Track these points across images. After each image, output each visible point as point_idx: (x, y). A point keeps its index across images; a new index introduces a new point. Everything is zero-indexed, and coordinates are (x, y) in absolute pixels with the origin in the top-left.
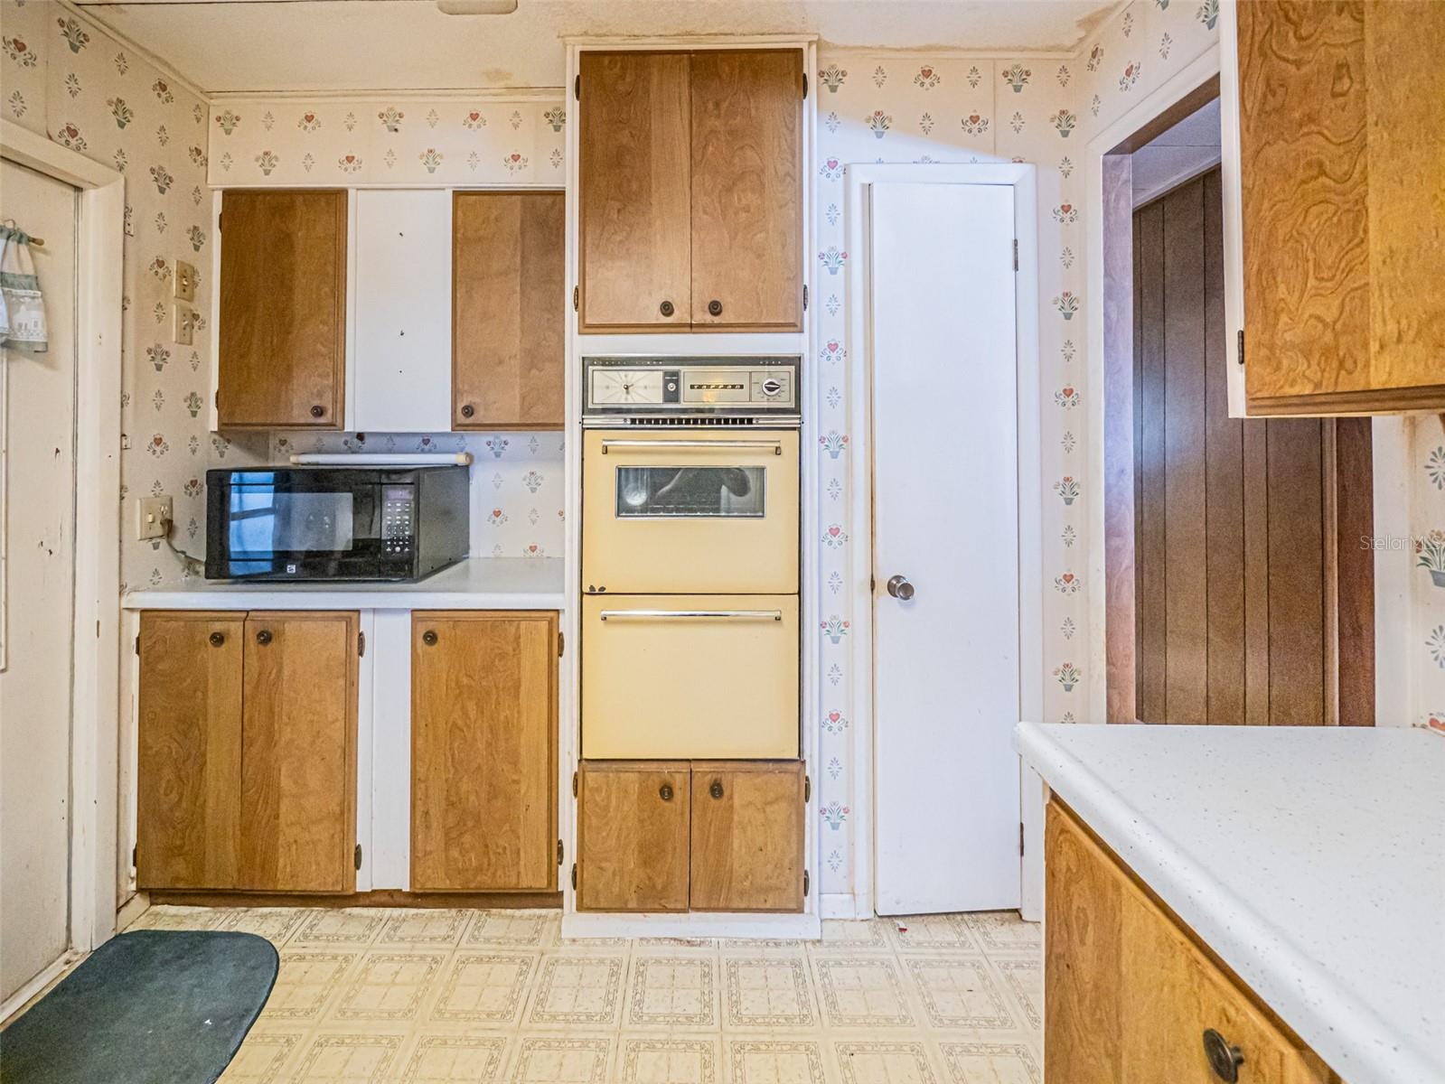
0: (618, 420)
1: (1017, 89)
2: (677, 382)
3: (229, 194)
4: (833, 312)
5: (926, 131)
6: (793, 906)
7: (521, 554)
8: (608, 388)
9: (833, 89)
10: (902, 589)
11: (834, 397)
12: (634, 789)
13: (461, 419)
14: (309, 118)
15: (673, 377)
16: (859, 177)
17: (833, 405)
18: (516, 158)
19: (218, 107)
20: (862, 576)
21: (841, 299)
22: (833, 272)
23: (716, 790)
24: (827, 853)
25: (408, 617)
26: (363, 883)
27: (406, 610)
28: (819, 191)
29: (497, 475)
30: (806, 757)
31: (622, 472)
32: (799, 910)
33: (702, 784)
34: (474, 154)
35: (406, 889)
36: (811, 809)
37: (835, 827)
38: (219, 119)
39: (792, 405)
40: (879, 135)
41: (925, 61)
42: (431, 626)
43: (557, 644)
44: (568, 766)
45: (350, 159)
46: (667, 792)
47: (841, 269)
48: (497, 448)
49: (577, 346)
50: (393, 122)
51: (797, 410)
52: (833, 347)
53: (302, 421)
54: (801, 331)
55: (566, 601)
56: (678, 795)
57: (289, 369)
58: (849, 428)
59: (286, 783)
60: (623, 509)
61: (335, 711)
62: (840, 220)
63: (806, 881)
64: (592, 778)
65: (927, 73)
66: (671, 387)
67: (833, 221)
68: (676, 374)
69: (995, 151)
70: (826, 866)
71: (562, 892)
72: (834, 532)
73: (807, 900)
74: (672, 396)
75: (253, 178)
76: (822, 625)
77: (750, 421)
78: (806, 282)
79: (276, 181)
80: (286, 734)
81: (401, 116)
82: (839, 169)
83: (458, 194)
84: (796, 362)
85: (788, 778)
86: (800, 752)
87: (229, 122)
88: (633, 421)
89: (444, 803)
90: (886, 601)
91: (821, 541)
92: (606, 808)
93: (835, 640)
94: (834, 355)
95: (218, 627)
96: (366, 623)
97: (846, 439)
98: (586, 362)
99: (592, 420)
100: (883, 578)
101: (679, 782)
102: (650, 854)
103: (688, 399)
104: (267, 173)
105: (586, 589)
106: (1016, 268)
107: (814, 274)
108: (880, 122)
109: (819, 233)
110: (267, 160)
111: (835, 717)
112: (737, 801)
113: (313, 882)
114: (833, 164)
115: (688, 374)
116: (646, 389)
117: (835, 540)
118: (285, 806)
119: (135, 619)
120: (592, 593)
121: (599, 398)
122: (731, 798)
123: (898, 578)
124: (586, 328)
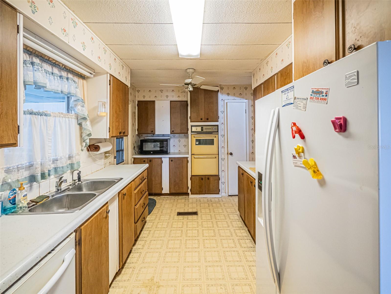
0: (196, 133)
1: (246, 90)
2: (203, 128)
3: (138, 101)
4: (222, 119)
5: (234, 95)
6: (218, 193)
7: (178, 152)
8: (194, 129)
9: (222, 90)
10: (231, 154)
11: (223, 130)
12: (198, 179)
13: (172, 132)
14: (150, 91)
15: (202, 128)
16: (226, 101)
17: (222, 131)
18: (179, 96)
19: (137, 89)
20: (226, 152)
21: (223, 117)
22: (222, 114)
23: (208, 179)
24: (222, 188)
25: (168, 158)
26: (163, 193)
27: (168, 157)
28: (220, 103)
29: (174, 140)
30: (219, 175)
31: (196, 140)
32: (219, 194)
33: (207, 178)
34: (173, 96)
35: (169, 193)
36: (220, 182)
37: (223, 184)
38: (137, 91)
39: (217, 131)
40: (228, 96)
41: (234, 86)
42: (172, 159)
43: (188, 162)
44: (189, 177)
45: (156, 96)
46: (202, 179)
47: (223, 113)
48: (174, 136)
49: (190, 124)
50: (162, 91)
51: (218, 132)
52: (222, 123)
53: (150, 133)
54: (218, 122)
55: (189, 156)
56: (203, 180)
57: (148, 125)
58: (225, 134)
59: (153, 179)
60: (196, 144)
61: (160, 170)
62: (223, 107)
63: (220, 190)
64: (193, 177)
65: (234, 88)
66: (202, 129)
67: (222, 107)
68: (203, 127)
69: (243, 98)
70: (222, 190)
71: (189, 193)
72: (223, 147)
73: (220, 193)
74: (202, 130)
75: (142, 99)
76: (221, 159)
77: (212, 133)
78: (219, 116)
79: (145, 99)
80: (153, 173)
81: (163, 90)
82: (223, 100)
83: (171, 101)
84: (218, 126)
85: (217, 177)
86: (219, 174)
87: (138, 91)
88: (197, 133)
89: (174, 181)
90: (229, 156)
91: (221, 148)
92: (195, 181)
93: (223, 161)
94: (223, 124)
95: (144, 160)
96: (163, 159)
97: (224, 135)
98: (192, 126)
99: (192, 133)
100: (229, 152)
101: (204, 178)
102: (200, 187)
103: (204, 130)
104: (144, 98)
105: (192, 154)
106: (246, 113)
107: (220, 114)
108: (228, 94)
109: (220, 109)
110: (144, 97)
111: (223, 171)
112: (211, 180)
113: (157, 192)
114: (222, 100)
115: (204, 127)
116: (199, 129)
117: (223, 148)
118: (153, 182)
119: (133, 159)
120: (193, 154)
121: (193, 130)
122: (210, 180)
123: (231, 153)
124: (191, 122)
